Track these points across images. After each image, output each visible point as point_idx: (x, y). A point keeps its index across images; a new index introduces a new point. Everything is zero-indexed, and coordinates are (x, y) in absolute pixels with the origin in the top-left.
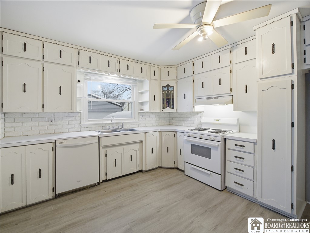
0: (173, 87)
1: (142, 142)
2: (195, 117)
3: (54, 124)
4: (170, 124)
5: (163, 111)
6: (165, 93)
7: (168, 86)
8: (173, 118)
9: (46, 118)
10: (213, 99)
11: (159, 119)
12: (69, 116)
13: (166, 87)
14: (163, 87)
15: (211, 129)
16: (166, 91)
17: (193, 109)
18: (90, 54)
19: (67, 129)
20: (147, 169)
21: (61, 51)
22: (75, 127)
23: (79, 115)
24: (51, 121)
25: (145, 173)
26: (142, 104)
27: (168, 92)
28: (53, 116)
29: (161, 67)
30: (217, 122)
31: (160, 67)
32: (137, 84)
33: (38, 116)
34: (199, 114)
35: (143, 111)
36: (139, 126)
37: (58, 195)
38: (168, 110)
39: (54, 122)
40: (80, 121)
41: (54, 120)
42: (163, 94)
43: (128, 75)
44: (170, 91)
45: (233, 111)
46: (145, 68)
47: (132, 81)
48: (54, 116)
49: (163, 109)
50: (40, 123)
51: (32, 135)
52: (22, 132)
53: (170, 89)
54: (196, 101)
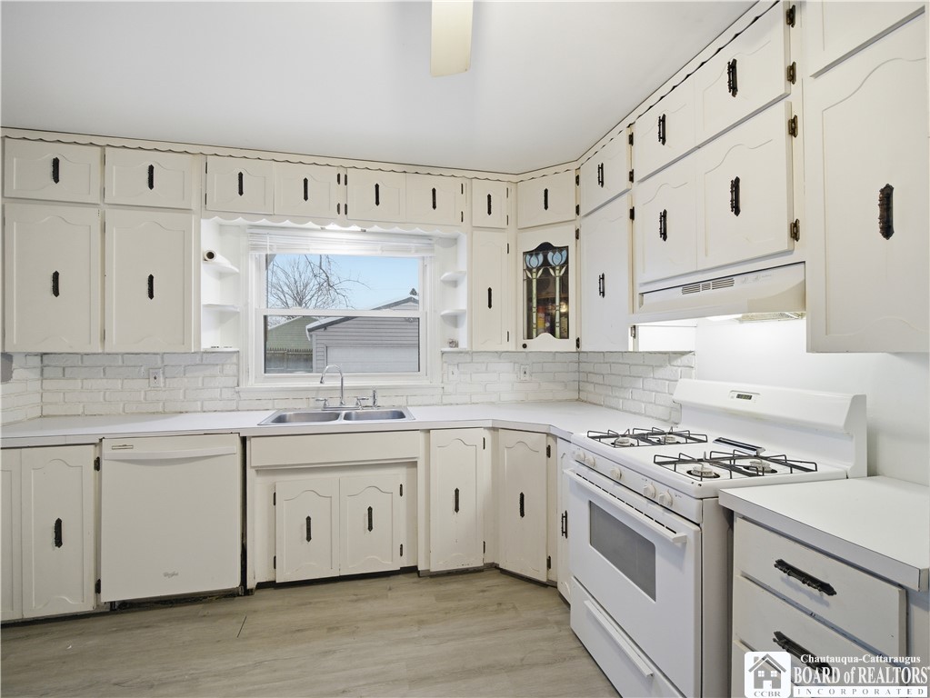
0: (564, 253)
1: (414, 464)
2: (660, 373)
3: (162, 385)
4: (579, 400)
5: (525, 346)
6: (535, 276)
7: (545, 248)
8: (588, 373)
9: (143, 369)
10: (710, 291)
11: (527, 377)
12: (204, 362)
13: (537, 255)
14: (525, 253)
15: (711, 439)
16: (538, 269)
17: (631, 339)
18: (238, 166)
19: (199, 403)
20: (433, 569)
21: (151, 169)
22: (221, 395)
23: (234, 359)
24: (155, 378)
25: (428, 580)
26: (454, 320)
27: (546, 272)
28: (159, 362)
29: (517, 177)
30: (743, 405)
31: (515, 179)
32: (433, 250)
33: (120, 363)
34: (675, 363)
35: (457, 345)
36: (444, 402)
37: (119, 607)
38: (545, 342)
39: (162, 379)
40: (236, 379)
41: (163, 373)
42: (529, 282)
43: (379, 222)
44: (554, 269)
45: (807, 351)
46: (447, 189)
47: (414, 244)
48: (163, 362)
49: (528, 342)
50: (125, 381)
51: (107, 415)
52: (81, 405)
53: (554, 259)
54: (641, 303)
